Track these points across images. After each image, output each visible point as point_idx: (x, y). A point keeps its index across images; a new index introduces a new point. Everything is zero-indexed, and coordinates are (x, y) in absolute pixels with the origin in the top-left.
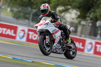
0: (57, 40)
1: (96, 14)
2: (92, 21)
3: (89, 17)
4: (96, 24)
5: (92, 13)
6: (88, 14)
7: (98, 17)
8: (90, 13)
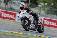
0: (32, 22)
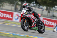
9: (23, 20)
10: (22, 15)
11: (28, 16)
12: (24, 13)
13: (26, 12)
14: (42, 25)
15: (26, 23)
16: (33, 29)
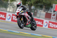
1: (31, 2)
2: (29, 6)
3: (27, 4)
4: (31, 8)
5: (29, 2)
6: (27, 2)
7: (32, 4)
8: (28, 2)
9: (19, 18)
10: (18, 13)
11: (23, 14)
12: (20, 12)
13: (21, 11)
14: (34, 23)
15: (22, 21)
16: (28, 26)
